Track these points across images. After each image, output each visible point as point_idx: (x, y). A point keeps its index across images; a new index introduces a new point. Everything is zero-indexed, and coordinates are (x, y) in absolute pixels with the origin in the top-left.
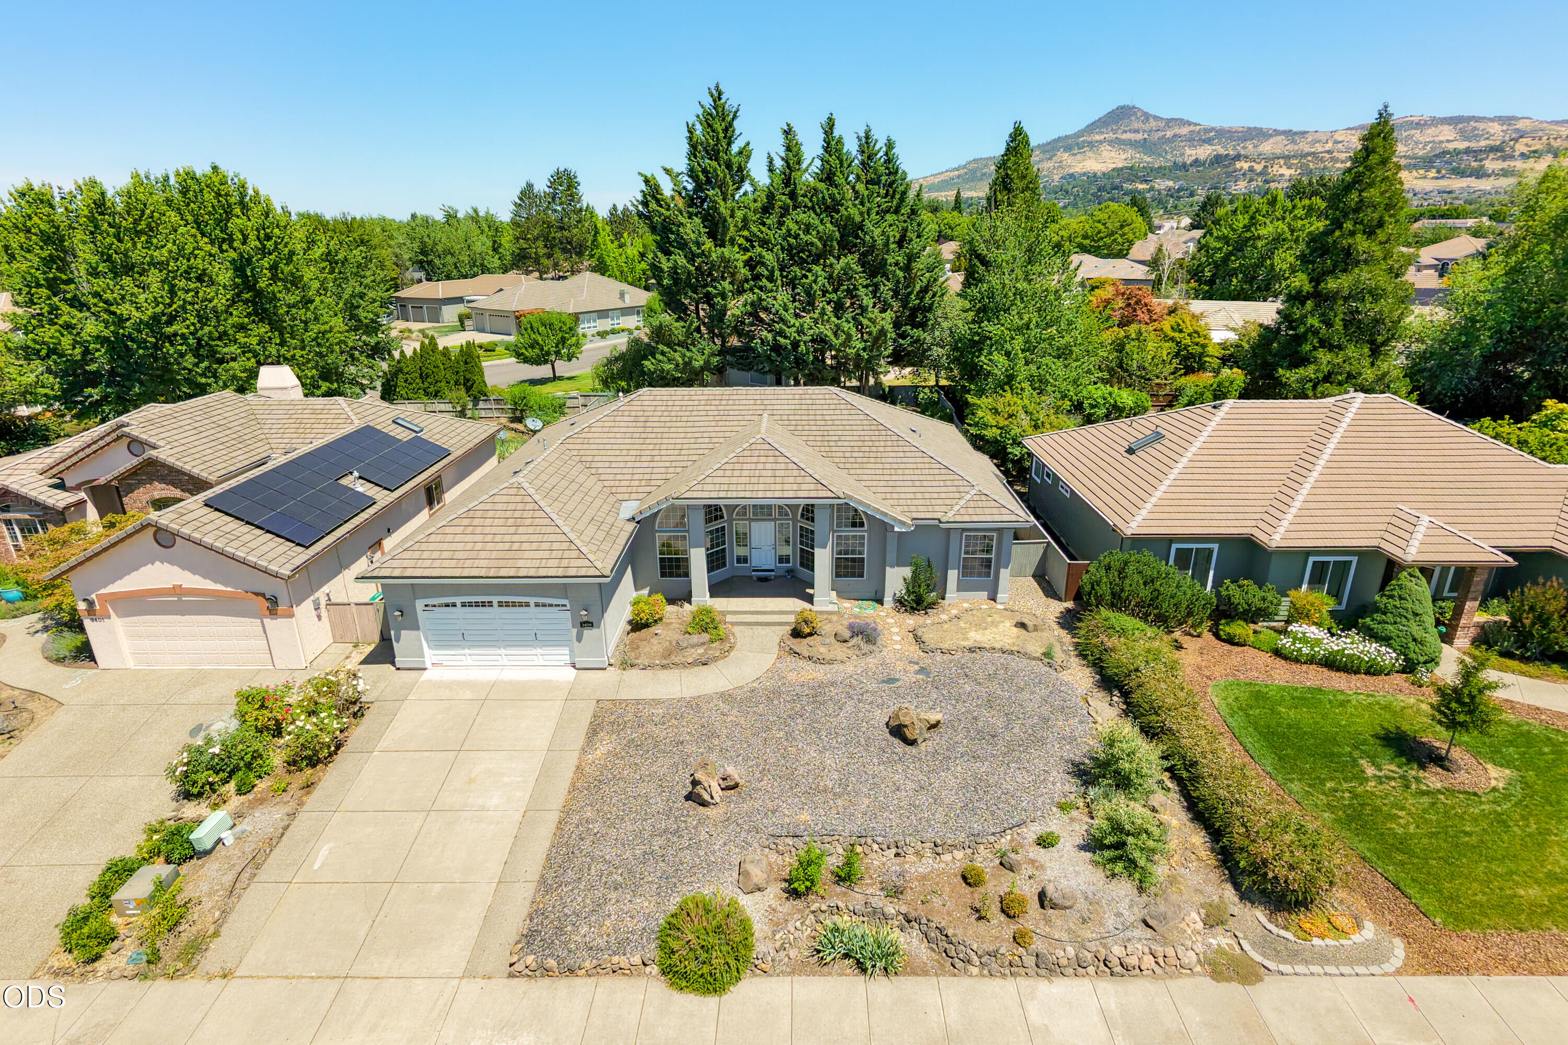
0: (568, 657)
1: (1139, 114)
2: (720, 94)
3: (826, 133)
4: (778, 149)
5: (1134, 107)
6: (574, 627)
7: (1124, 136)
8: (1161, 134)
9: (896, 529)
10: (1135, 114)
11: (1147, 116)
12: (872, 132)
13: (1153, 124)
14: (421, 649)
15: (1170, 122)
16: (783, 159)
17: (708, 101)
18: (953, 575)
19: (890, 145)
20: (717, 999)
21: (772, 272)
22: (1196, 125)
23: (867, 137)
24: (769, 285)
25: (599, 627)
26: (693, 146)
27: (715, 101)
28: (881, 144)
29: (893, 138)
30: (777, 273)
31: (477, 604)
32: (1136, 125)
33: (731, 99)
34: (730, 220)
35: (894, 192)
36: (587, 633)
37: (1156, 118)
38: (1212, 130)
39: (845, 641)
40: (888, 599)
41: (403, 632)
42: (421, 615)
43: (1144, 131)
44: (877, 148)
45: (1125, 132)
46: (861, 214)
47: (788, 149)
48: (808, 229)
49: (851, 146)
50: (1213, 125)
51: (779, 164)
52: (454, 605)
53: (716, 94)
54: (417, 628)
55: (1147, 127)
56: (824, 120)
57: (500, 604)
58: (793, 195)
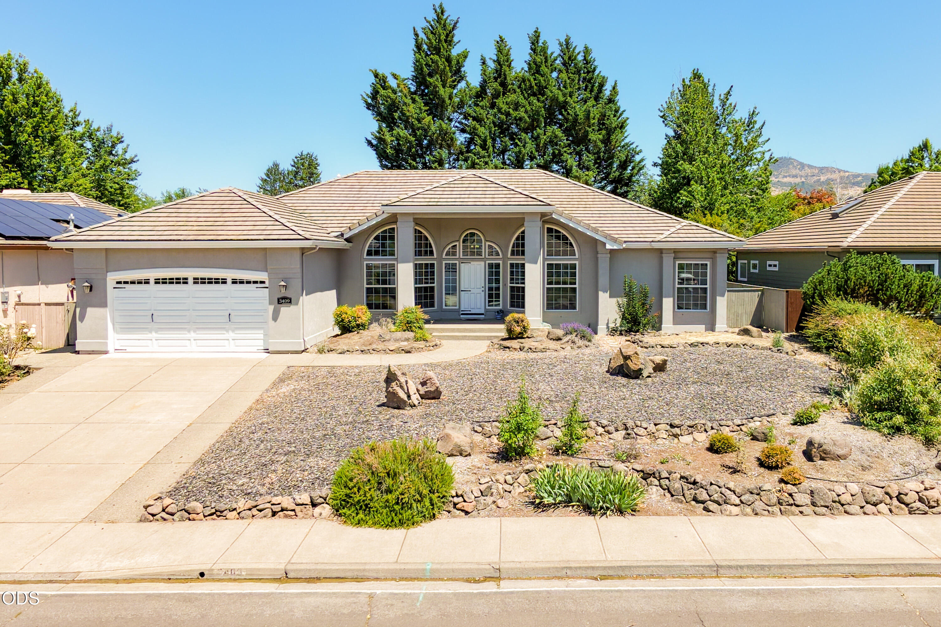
0: (261, 343)
1: (795, 164)
2: (442, 13)
3: (533, 43)
4: (491, 54)
5: (790, 159)
6: (270, 303)
7: (785, 180)
8: (815, 178)
9: (608, 247)
10: (792, 163)
11: (802, 166)
12: (571, 40)
13: (808, 171)
14: (106, 330)
15: (822, 170)
16: (494, 61)
17: (432, 16)
18: (668, 304)
19: (587, 51)
20: (405, 531)
21: (485, 141)
22: (845, 172)
23: (567, 43)
24: (483, 153)
25: (297, 304)
26: (419, 47)
27: (438, 16)
28: (580, 49)
29: (590, 46)
30: (489, 142)
31: (171, 281)
32: (794, 172)
33: (451, 15)
34: (448, 102)
35: (593, 86)
36: (285, 310)
37: (810, 166)
38: (858, 175)
39: (560, 339)
40: (602, 327)
41: (89, 309)
42: (111, 293)
43: (801, 176)
44: (577, 51)
45: (786, 177)
46: (564, 95)
47: (500, 51)
48: (517, 106)
49: (554, 49)
50: (861, 173)
51: (492, 65)
52: (147, 282)
53: (439, 11)
54: (104, 304)
55: (803, 173)
56: (531, 32)
57: (196, 281)
58: (503, 84)
